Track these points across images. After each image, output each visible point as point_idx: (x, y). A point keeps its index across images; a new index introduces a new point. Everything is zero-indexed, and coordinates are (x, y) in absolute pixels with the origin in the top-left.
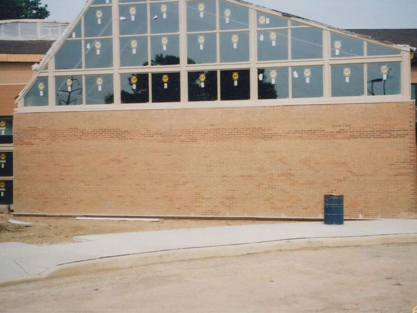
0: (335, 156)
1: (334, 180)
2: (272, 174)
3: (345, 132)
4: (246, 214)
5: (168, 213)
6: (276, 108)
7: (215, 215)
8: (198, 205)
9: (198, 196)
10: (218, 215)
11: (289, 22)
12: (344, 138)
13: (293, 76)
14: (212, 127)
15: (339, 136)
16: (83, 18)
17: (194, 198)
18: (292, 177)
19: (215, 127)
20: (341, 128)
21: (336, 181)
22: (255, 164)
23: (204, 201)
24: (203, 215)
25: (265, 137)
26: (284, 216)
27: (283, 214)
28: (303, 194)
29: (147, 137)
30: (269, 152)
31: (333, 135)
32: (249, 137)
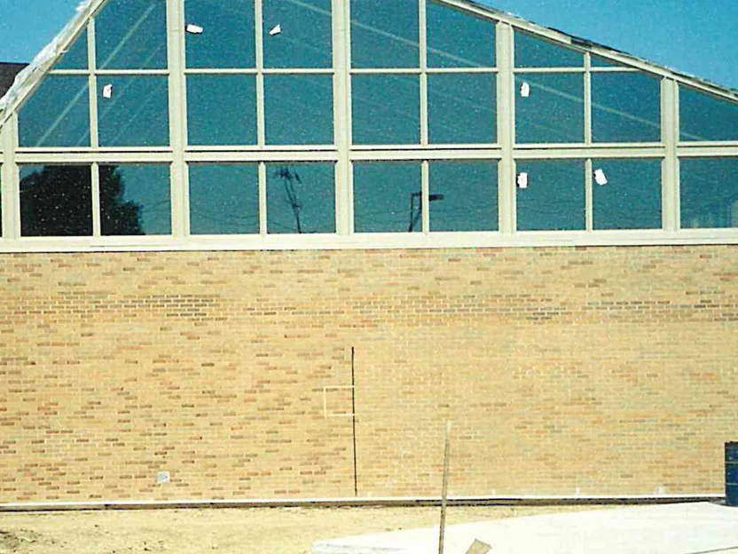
0: (691, 360)
1: (692, 411)
2: (552, 399)
3: (714, 306)
4: (493, 491)
5: (312, 494)
6: (560, 251)
7: (421, 494)
8: (381, 471)
9: (381, 451)
10: (428, 494)
11: (587, 58)
12: (710, 320)
13: (594, 180)
14: (413, 292)
15: (699, 315)
16: (92, 22)
17: (373, 458)
18: (598, 406)
19: (420, 294)
20: (705, 297)
21: (694, 416)
22: (516, 377)
23: (396, 462)
24: (393, 495)
25: (539, 317)
26: (579, 494)
27: (578, 490)
28: (622, 444)
29: (259, 314)
30: (545, 350)
31: (686, 313)
32: (499, 315)
